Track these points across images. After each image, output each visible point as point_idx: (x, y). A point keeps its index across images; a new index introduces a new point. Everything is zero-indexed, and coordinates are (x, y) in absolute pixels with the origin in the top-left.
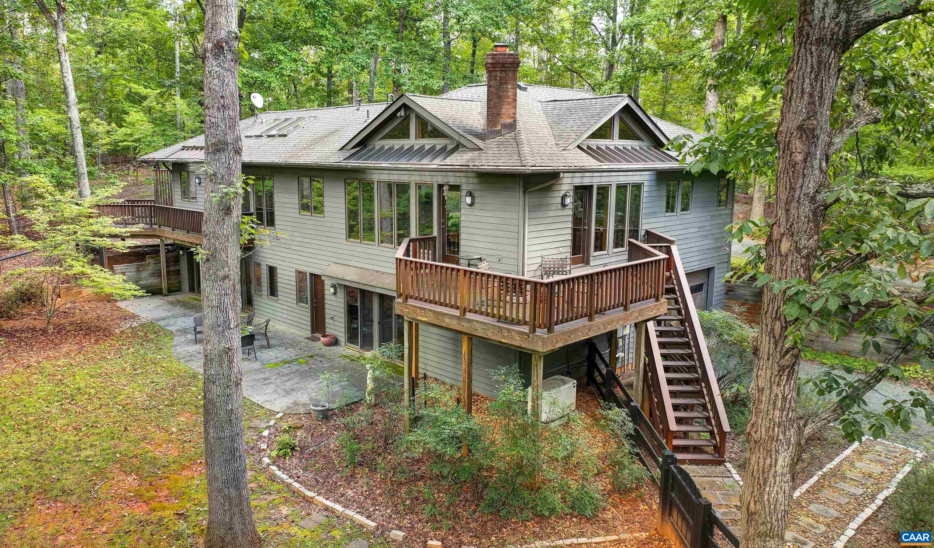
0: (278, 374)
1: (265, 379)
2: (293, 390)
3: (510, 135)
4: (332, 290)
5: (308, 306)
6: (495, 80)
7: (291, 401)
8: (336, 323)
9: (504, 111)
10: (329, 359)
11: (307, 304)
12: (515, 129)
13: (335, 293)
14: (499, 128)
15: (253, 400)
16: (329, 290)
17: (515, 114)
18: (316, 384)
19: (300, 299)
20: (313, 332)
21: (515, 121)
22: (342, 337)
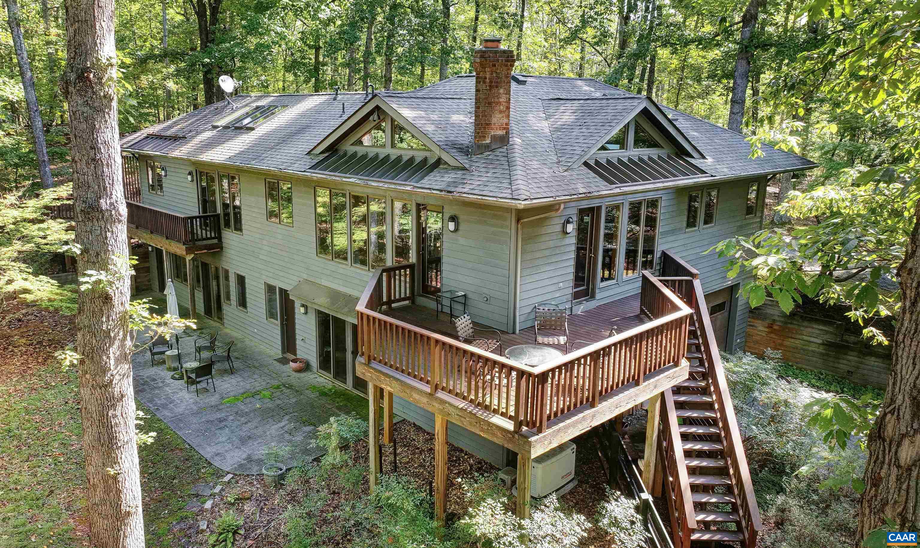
0: (237, 413)
1: (220, 420)
2: (249, 437)
3: (501, 150)
4: (302, 310)
5: (278, 322)
6: (484, 82)
7: (244, 456)
8: (308, 347)
9: (494, 120)
10: (297, 391)
11: (277, 320)
12: (508, 142)
13: (306, 313)
14: (488, 141)
15: (201, 452)
16: (299, 311)
17: (507, 124)
18: (277, 430)
19: (271, 314)
20: (283, 352)
21: (507, 133)
22: (314, 362)
